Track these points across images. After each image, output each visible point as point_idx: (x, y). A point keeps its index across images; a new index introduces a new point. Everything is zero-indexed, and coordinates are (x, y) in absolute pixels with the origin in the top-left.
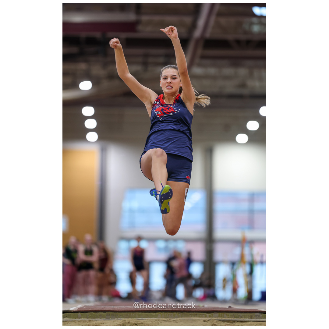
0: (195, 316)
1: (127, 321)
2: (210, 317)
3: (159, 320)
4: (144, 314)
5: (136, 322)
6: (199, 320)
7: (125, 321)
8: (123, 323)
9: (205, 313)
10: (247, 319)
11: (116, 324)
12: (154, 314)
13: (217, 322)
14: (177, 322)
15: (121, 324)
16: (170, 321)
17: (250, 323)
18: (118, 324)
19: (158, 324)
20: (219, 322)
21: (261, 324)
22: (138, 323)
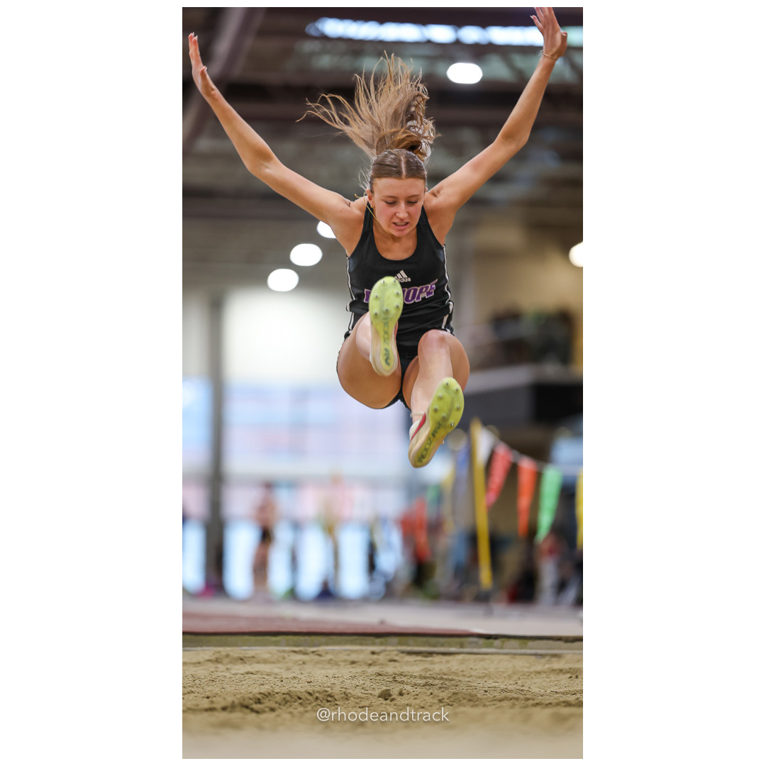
0: (352, 643)
1: (224, 654)
2: (381, 644)
3: (284, 651)
4: (253, 638)
5: (241, 656)
6: (362, 651)
7: (219, 652)
8: (216, 656)
9: (372, 638)
10: (453, 649)
11: (203, 658)
12: (273, 639)
13: (397, 655)
14: (319, 655)
15: (213, 658)
16: (305, 653)
17: (461, 657)
18: (207, 658)
19: (284, 658)
20: (401, 655)
21: (482, 660)
22: (245, 657)
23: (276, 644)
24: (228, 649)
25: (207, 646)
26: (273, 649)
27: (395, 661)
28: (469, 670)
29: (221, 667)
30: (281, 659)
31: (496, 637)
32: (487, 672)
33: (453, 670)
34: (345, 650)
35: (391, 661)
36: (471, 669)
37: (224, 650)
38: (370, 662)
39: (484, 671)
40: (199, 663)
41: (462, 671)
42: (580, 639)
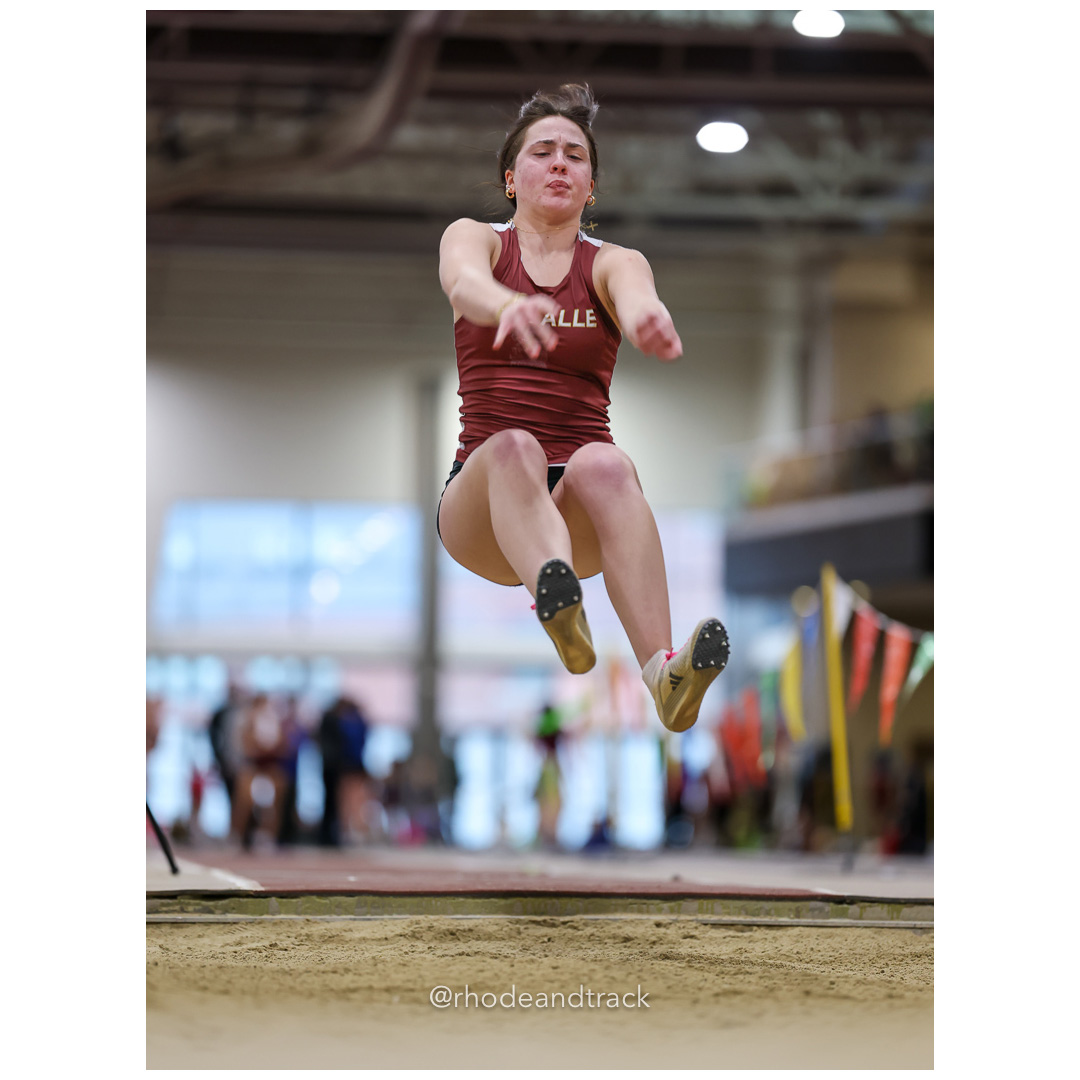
0: (626, 909)
2: (672, 911)
3: (518, 921)
4: (470, 901)
6: (642, 922)
8: (412, 929)
9: (657, 902)
10: (784, 920)
11: (392, 931)
12: (503, 902)
13: (696, 928)
14: (575, 928)
16: (553, 925)
17: (796, 931)
18: (398, 932)
19: (519, 933)
20: (702, 928)
22: (458, 930)
23: (509, 910)
25: (400, 914)
26: (502, 918)
27: (692, 937)
30: (514, 934)
31: (851, 900)
32: (837, 955)
34: (617, 920)
35: (685, 937)
37: (425, 920)
38: (654, 938)
39: (832, 954)
40: (386, 939)
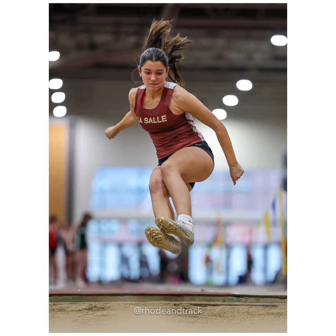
0: (164, 300)
2: (180, 300)
9: (176, 297)
10: (219, 303)
12: (122, 297)
15: (88, 308)
18: (84, 308)
21: (234, 308)
23: (124, 300)
24: (97, 303)
25: (86, 302)
28: (223, 313)
29: (90, 312)
31: (243, 296)
33: (214, 314)
34: (161, 303)
36: (225, 313)
40: (80, 310)
41: (219, 314)
42: (286, 297)
